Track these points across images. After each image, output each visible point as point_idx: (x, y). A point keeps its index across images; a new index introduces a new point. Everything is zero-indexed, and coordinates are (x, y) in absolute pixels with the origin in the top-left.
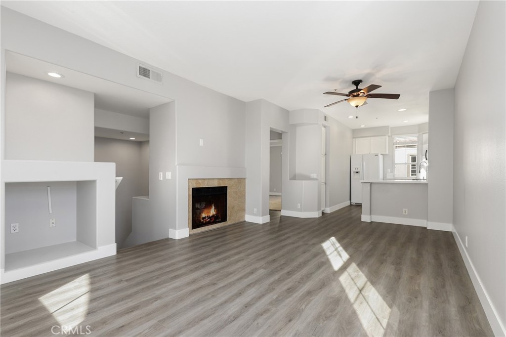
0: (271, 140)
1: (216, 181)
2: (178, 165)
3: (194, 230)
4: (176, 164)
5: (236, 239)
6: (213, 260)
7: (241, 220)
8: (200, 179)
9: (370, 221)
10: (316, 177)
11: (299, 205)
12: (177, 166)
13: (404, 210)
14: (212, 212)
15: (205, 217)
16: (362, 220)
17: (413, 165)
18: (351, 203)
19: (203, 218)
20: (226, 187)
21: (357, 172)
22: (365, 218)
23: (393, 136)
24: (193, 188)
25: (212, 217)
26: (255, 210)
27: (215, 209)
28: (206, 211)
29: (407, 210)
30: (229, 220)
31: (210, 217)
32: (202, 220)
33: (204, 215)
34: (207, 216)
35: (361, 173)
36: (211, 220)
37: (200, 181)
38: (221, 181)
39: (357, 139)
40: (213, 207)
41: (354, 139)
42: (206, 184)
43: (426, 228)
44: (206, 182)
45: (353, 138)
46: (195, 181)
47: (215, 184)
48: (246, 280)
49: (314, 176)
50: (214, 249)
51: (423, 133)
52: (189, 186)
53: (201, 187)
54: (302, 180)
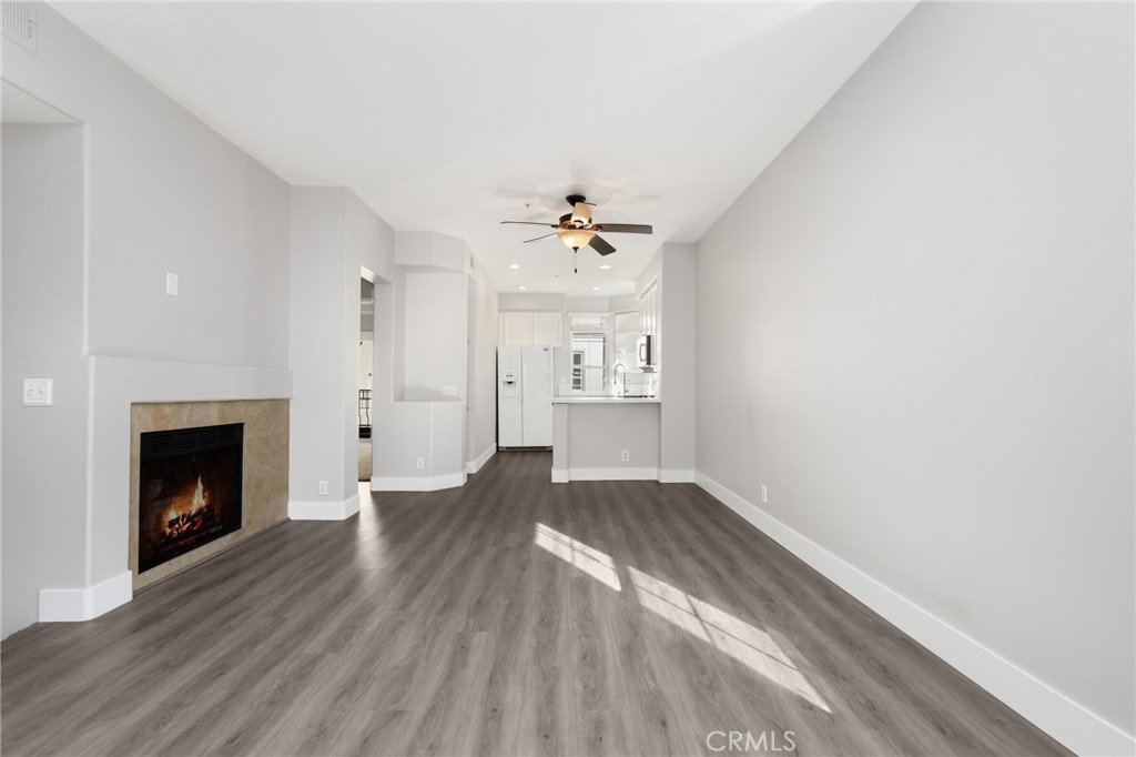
0: (362, 297)
1: (214, 410)
2: (91, 353)
3: (147, 573)
4: (85, 349)
5: (317, 572)
6: (312, 647)
7: (280, 518)
8: (165, 404)
9: (567, 481)
10: (455, 394)
11: (421, 460)
12: (92, 359)
13: (624, 452)
14: (198, 500)
15: (177, 520)
16: (554, 481)
17: (575, 370)
18: (498, 447)
19: (172, 524)
20: (241, 425)
21: (510, 383)
22: (559, 475)
23: (570, 314)
24: (142, 434)
25: (195, 515)
26: (324, 483)
27: (204, 492)
28: (179, 501)
29: (627, 452)
30: (249, 523)
31: (190, 518)
32: (168, 531)
33: (172, 515)
34: (184, 516)
35: (518, 384)
36: (194, 524)
37: (167, 410)
38: (227, 408)
39: (507, 314)
40: (200, 486)
41: (501, 314)
42: (185, 420)
43: (657, 482)
44: (186, 411)
45: (500, 310)
46: (152, 410)
47: (213, 419)
48: (470, 672)
49: (450, 390)
50: (278, 616)
51: (616, 314)
52: (132, 427)
53: (170, 428)
54: (431, 400)
